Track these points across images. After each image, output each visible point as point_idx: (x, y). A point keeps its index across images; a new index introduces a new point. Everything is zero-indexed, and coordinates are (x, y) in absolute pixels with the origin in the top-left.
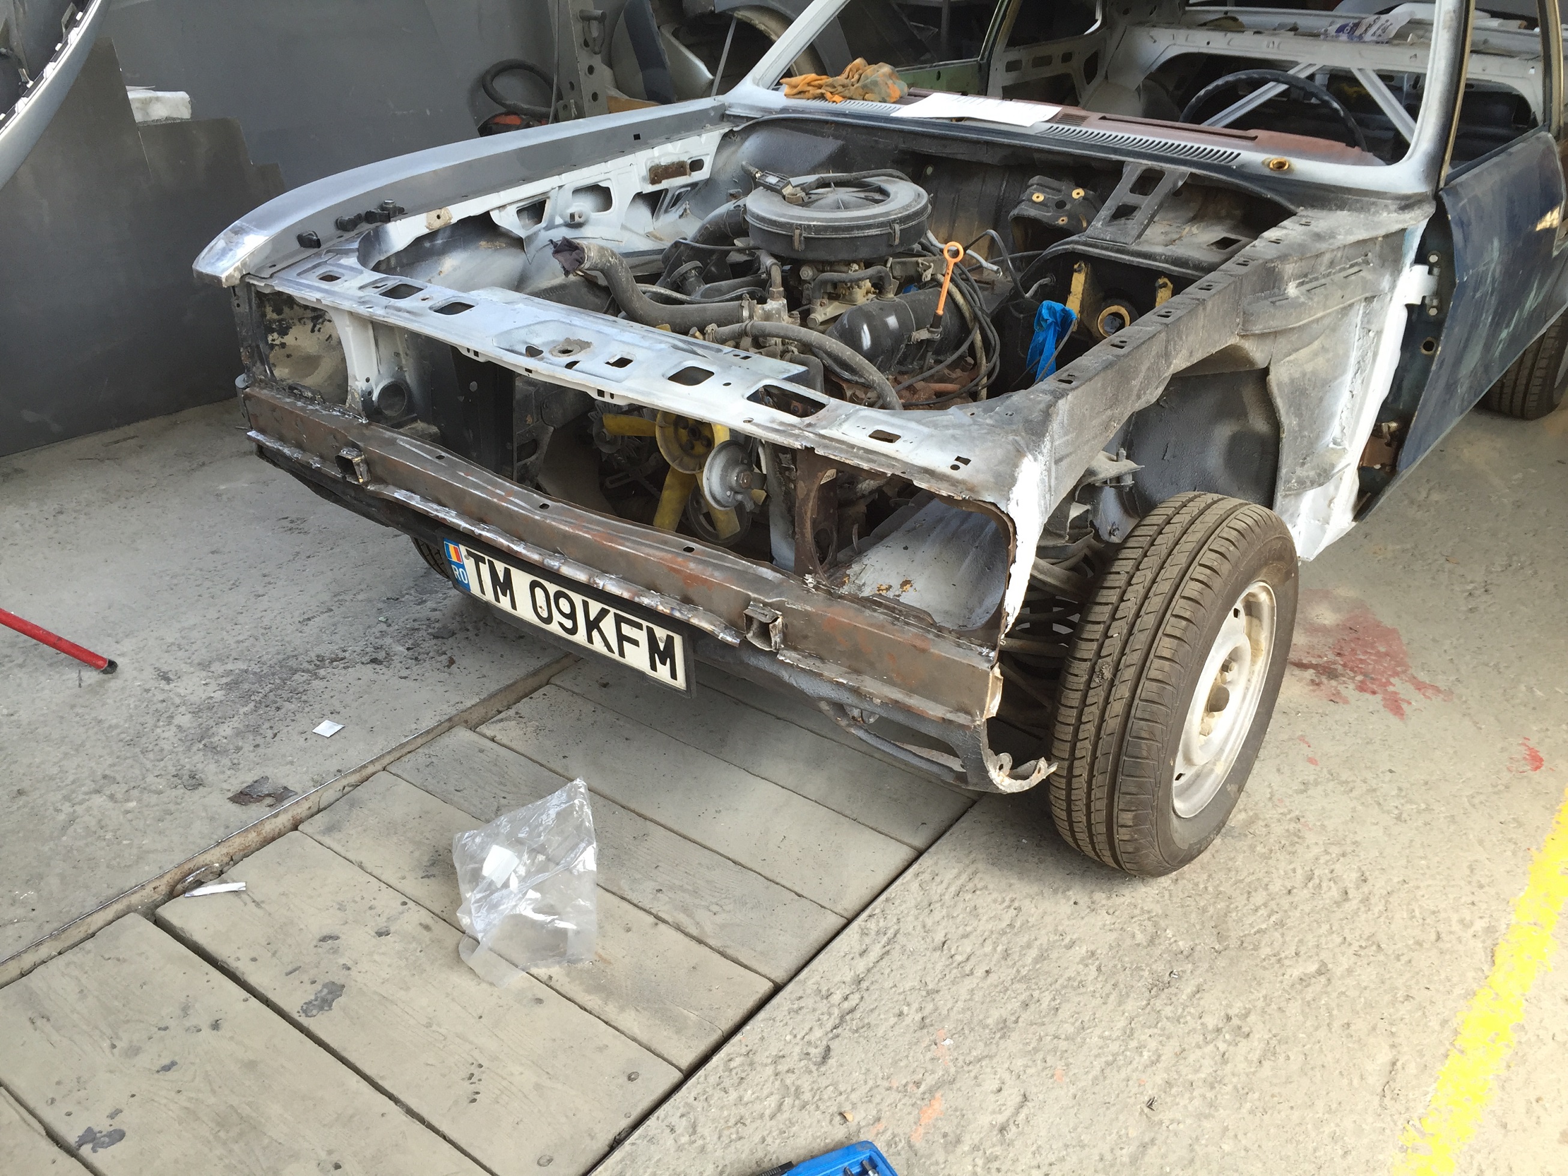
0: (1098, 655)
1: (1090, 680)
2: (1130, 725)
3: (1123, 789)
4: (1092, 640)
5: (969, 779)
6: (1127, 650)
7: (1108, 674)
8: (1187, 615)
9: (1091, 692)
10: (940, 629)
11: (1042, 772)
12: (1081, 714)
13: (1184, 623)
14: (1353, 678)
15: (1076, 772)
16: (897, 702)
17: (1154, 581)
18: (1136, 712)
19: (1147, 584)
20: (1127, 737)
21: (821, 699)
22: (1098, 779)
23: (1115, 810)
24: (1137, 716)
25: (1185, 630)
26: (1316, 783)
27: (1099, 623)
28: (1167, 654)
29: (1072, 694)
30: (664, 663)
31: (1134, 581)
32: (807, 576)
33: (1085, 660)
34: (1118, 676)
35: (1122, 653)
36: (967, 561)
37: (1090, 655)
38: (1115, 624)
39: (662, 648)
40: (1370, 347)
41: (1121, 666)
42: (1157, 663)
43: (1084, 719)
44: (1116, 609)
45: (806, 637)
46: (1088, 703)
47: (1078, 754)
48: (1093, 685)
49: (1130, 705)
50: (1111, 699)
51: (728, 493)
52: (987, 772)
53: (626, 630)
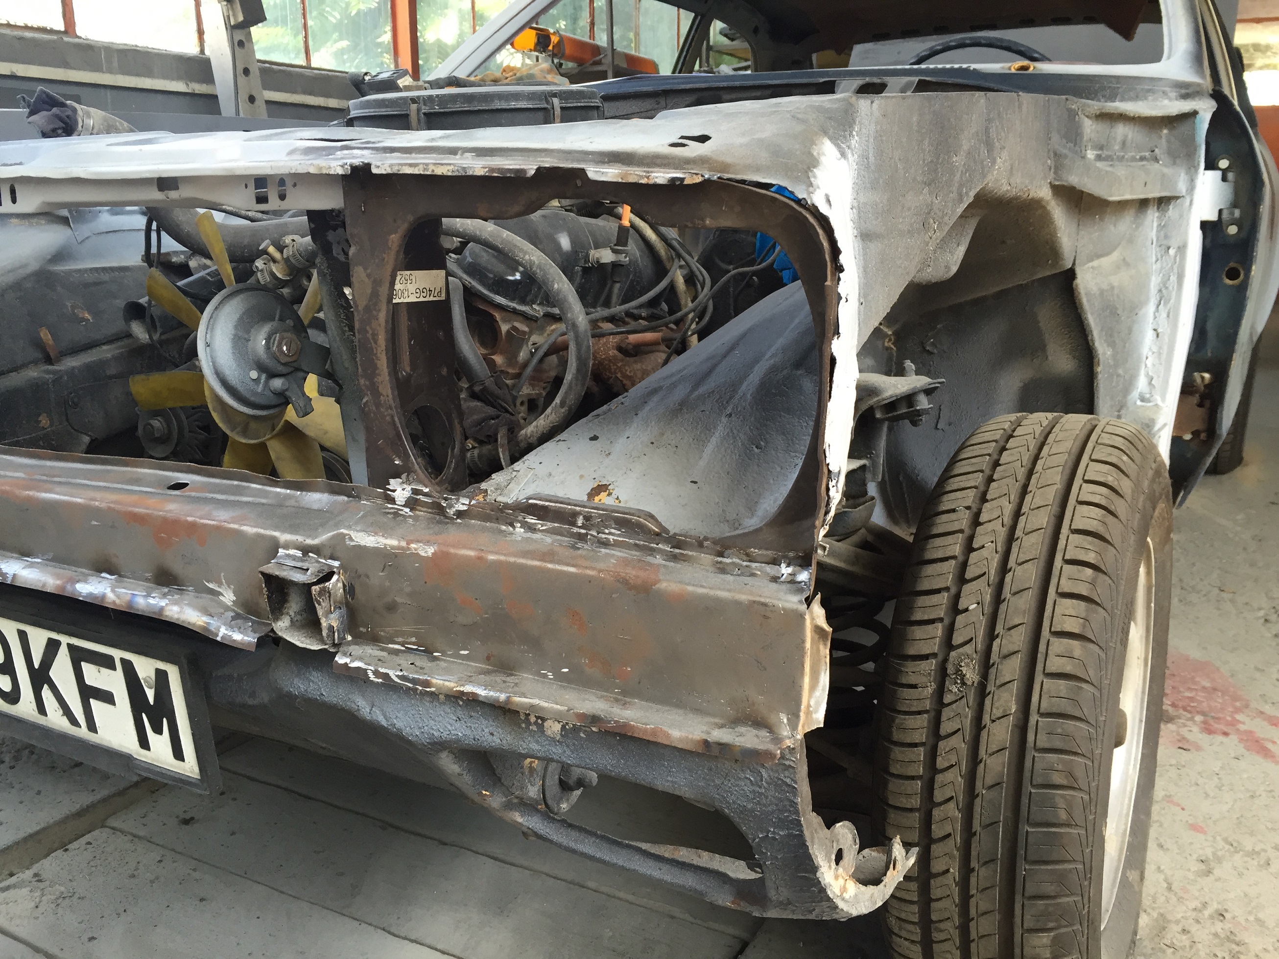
0: (948, 645)
1: (941, 691)
2: (1028, 763)
3: (1031, 890)
4: (932, 622)
5: (772, 894)
6: (999, 629)
7: (971, 675)
8: (1091, 557)
9: (946, 713)
10: (677, 542)
11: (899, 866)
12: (933, 754)
13: (1089, 572)
14: (1192, 719)
15: (937, 866)
16: (595, 719)
17: (1017, 514)
18: (1035, 738)
19: (1007, 519)
20: (1028, 788)
21: (440, 745)
22: (981, 876)
23: (1018, 932)
24: (1040, 744)
25: (1093, 583)
26: (1219, 860)
27: (938, 591)
28: (1072, 626)
29: (912, 722)
30: (158, 730)
31: (983, 518)
32: (394, 483)
33: (925, 657)
34: (992, 677)
35: (991, 636)
36: (714, 440)
37: (934, 646)
38: (967, 588)
39: (151, 700)
40: (1172, 267)
41: (994, 657)
42: (1059, 645)
43: (941, 763)
44: (964, 565)
45: (392, 607)
46: (943, 732)
47: (937, 831)
48: (948, 699)
49: (1022, 728)
50: (986, 719)
51: (254, 374)
52: (815, 869)
53: (93, 675)
